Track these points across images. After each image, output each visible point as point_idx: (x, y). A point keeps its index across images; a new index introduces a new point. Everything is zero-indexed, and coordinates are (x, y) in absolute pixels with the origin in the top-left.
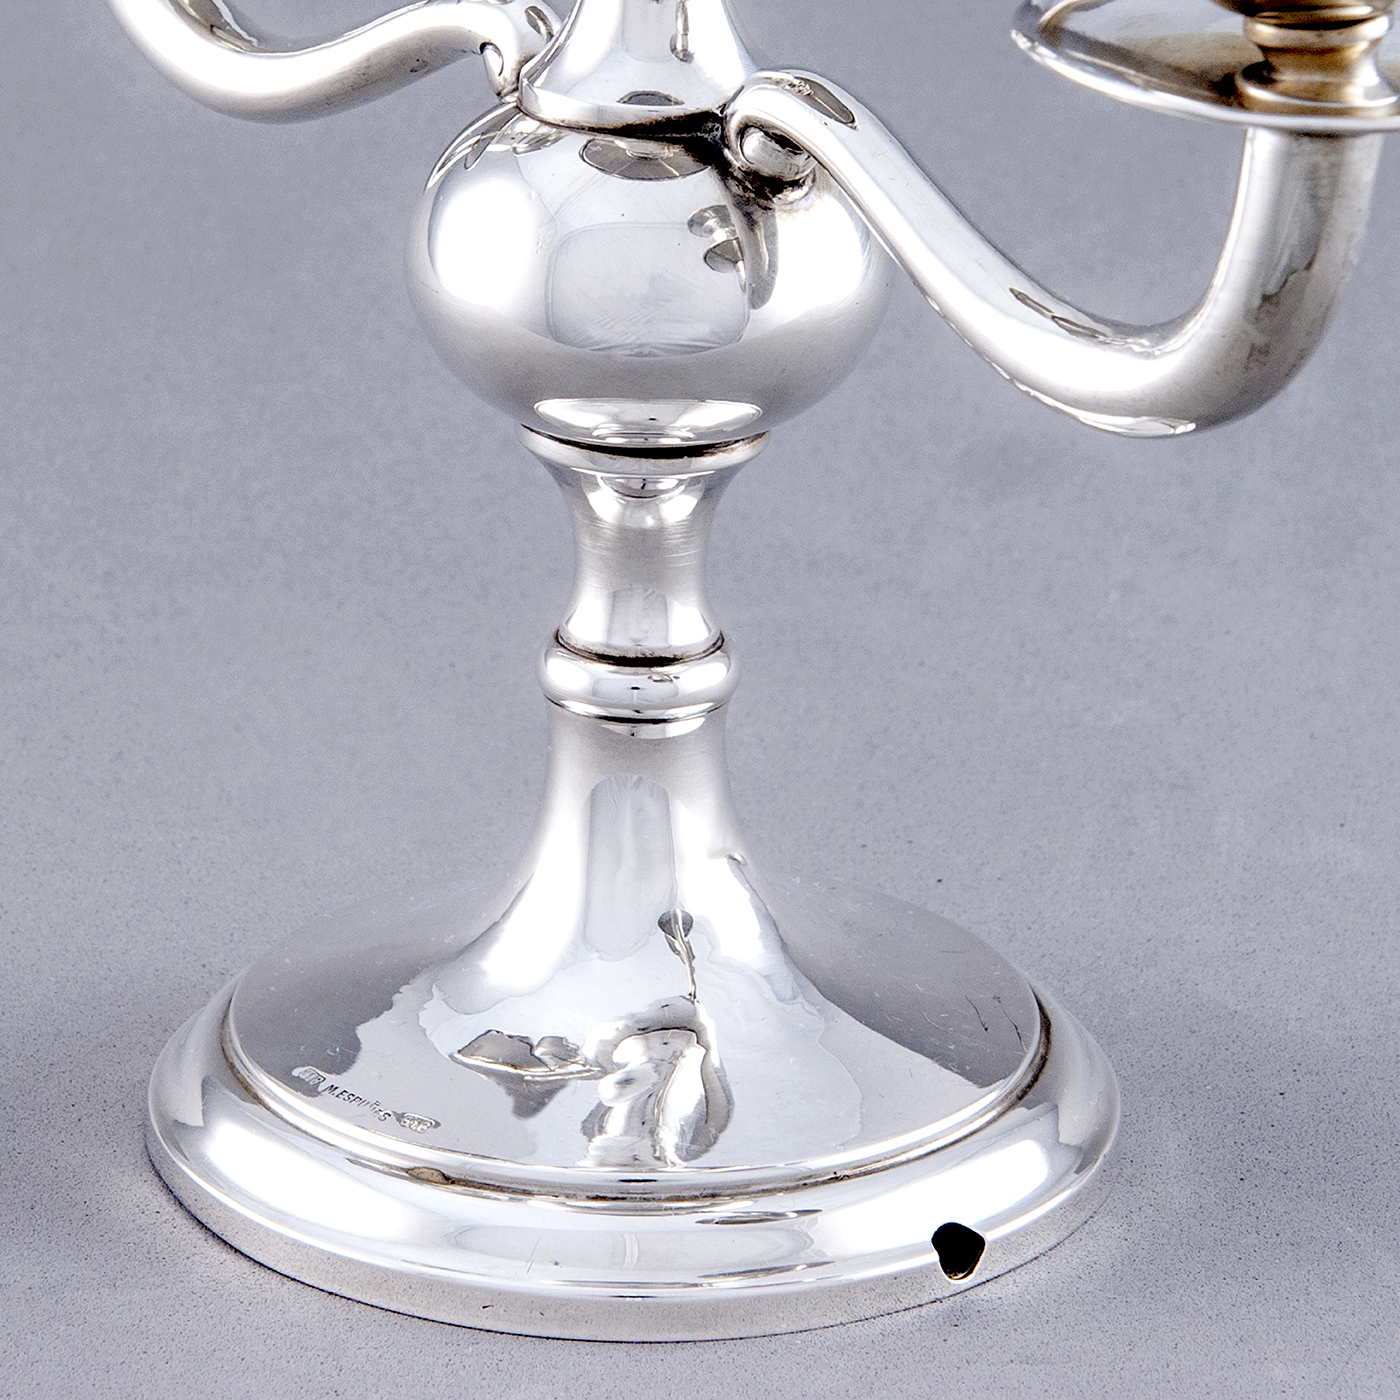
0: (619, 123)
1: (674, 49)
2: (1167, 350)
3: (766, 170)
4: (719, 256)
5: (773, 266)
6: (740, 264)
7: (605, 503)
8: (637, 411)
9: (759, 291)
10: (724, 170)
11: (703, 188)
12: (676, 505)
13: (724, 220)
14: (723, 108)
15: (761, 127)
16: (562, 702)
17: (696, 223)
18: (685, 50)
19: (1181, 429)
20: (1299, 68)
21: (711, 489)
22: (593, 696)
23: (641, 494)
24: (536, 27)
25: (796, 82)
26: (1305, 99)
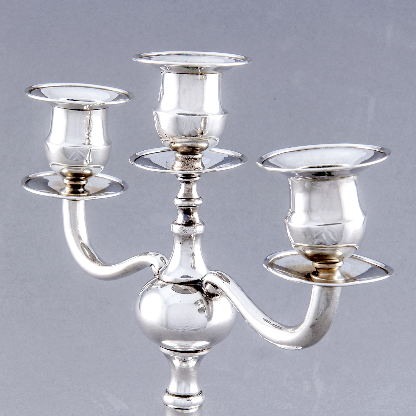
0: (180, 282)
1: (191, 266)
2: (296, 332)
3: (211, 292)
4: (201, 310)
5: (212, 312)
6: (205, 312)
7: (177, 363)
8: (183, 343)
9: (209, 318)
10: (202, 292)
11: (197, 296)
12: (192, 363)
13: (202, 303)
14: (202, 279)
15: (210, 283)
16: (167, 405)
17: (196, 303)
18: (194, 267)
19: (299, 348)
20: (324, 272)
21: (199, 359)
22: (174, 404)
23: (185, 361)
24: (162, 261)
25: (217, 273)
26: (325, 279)
